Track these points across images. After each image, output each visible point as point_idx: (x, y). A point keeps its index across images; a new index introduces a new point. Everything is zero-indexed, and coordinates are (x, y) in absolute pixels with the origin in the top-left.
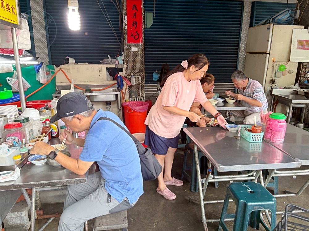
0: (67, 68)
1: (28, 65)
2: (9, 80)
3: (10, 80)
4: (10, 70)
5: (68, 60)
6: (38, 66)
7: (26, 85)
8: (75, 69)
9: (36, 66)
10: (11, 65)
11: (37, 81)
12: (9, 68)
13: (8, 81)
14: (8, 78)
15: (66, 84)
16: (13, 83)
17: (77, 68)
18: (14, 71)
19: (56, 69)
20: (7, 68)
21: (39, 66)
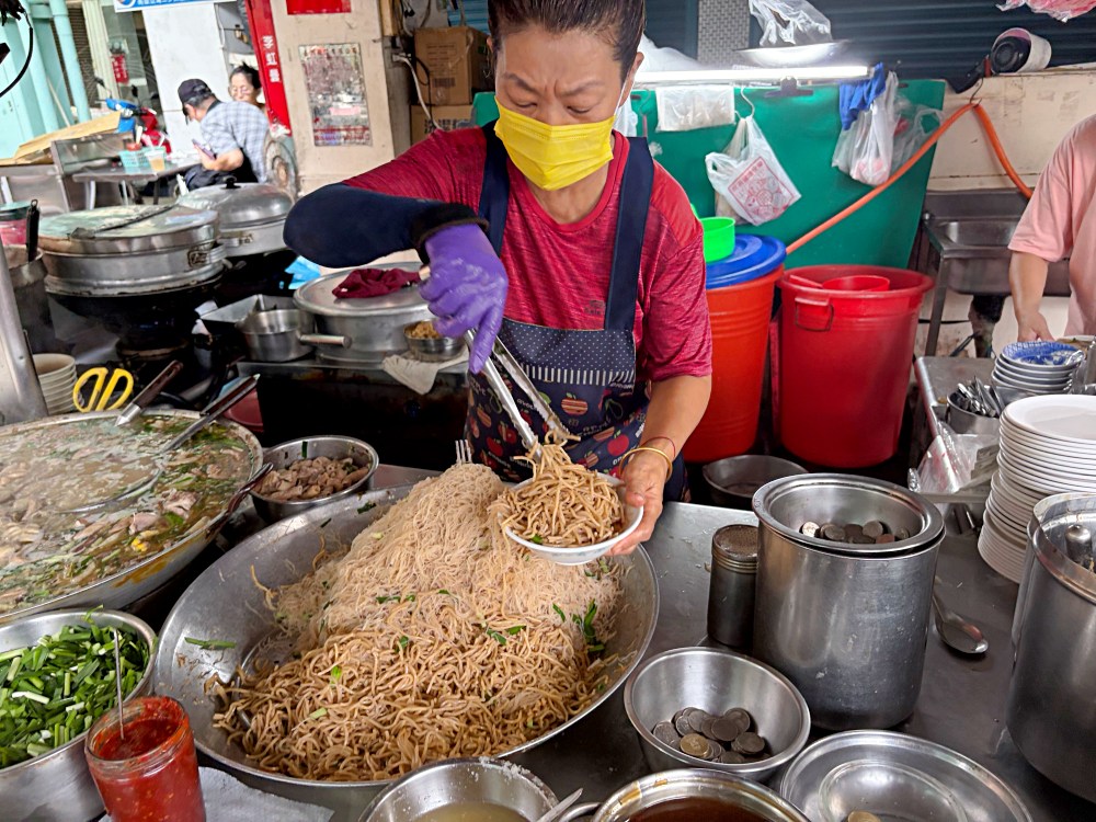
0: (1012, 93)
1: (805, 87)
2: (715, 168)
3: (719, 165)
4: (722, 116)
5: (1026, 48)
6: (860, 92)
7: (782, 189)
8: (1051, 98)
9: (848, 88)
10: (730, 90)
11: (837, 167)
12: (717, 107)
13: (710, 170)
14: (711, 158)
15: (978, 187)
16: (732, 179)
17: (1067, 96)
18: (737, 120)
19: (952, 100)
20: (710, 104)
21: (866, 88)
